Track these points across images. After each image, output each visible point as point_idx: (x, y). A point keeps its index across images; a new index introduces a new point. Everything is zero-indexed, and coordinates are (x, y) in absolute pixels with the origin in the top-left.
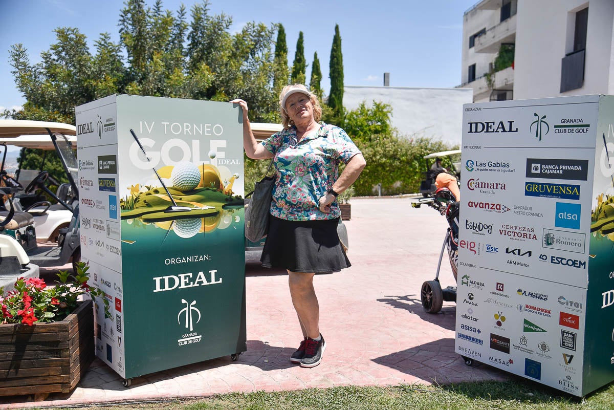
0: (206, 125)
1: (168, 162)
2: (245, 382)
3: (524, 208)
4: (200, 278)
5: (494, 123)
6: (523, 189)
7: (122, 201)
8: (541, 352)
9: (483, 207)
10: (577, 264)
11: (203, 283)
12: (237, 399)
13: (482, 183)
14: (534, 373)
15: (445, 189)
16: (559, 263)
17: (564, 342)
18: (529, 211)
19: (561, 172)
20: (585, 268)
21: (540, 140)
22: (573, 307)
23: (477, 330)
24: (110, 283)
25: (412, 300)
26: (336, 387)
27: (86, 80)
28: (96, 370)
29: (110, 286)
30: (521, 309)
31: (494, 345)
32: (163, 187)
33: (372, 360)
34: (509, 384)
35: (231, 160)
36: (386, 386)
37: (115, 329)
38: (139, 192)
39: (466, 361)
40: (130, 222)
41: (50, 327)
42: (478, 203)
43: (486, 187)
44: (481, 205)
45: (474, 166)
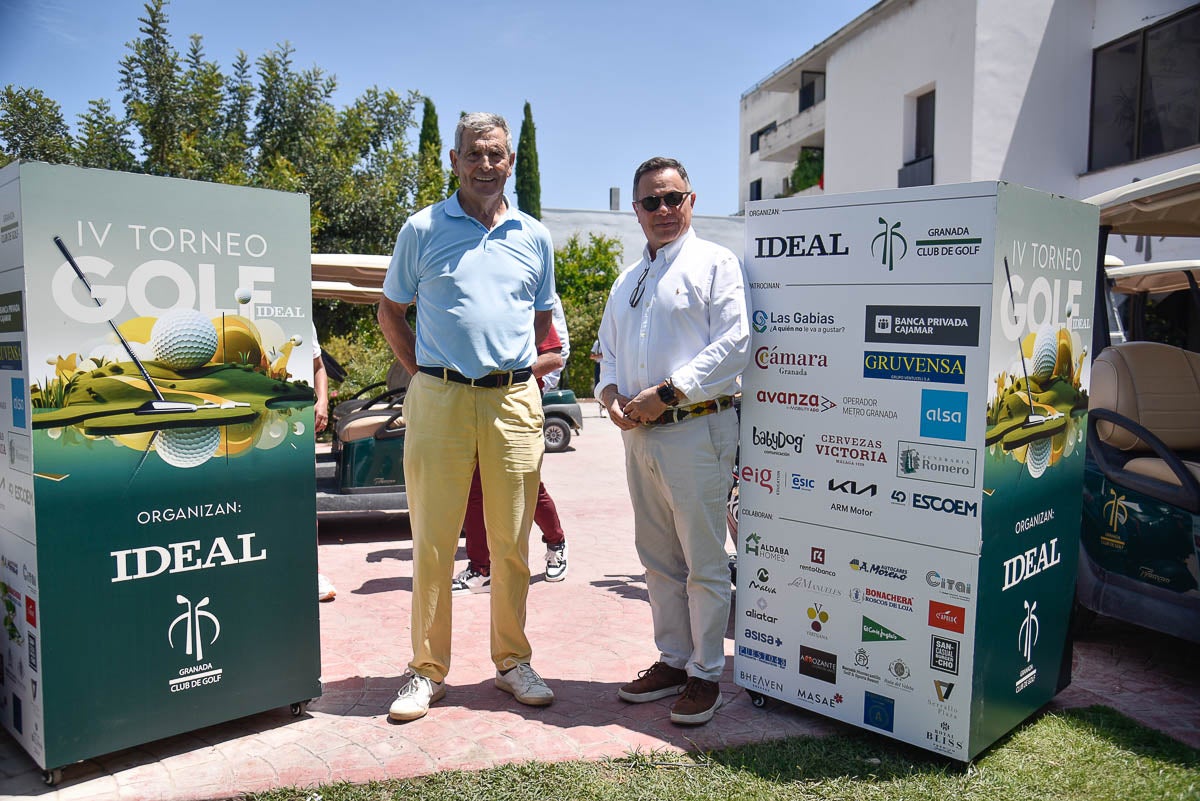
0: (229, 234)
1: (143, 307)
2: (312, 762)
3: (861, 402)
4: (218, 550)
5: (803, 238)
6: (860, 363)
7: (35, 390)
8: (894, 680)
9: (784, 402)
10: (961, 508)
11: (224, 560)
13: (783, 356)
14: (881, 718)
16: (927, 508)
17: (937, 659)
18: (871, 408)
19: (930, 330)
20: (975, 515)
21: (891, 268)
22: (954, 591)
23: (775, 639)
24: (16, 566)
26: (500, 765)
29: (16, 572)
30: (857, 597)
31: (806, 669)
32: (131, 360)
34: (834, 743)
35: (285, 309)
36: (601, 760)
37: (26, 664)
38: (77, 371)
39: (754, 699)
40: (55, 434)
42: (775, 394)
43: (791, 362)
44: (782, 398)
45: (768, 323)
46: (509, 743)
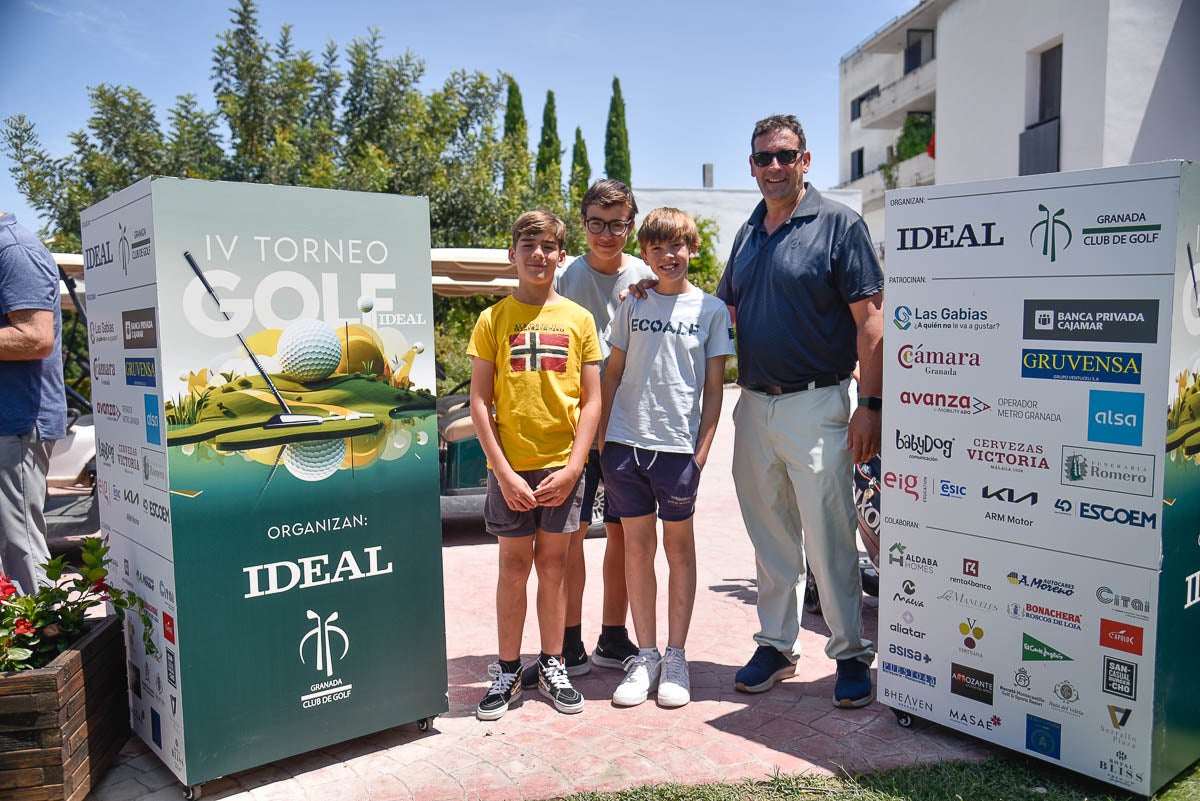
0: (351, 242)
1: (270, 320)
2: (444, 781)
3: (1019, 403)
4: (346, 564)
5: (951, 228)
6: (1017, 363)
7: (169, 407)
8: (1061, 703)
9: (932, 404)
10: (1137, 519)
11: (352, 574)
13: (929, 354)
14: (1045, 744)
16: (1097, 518)
17: (1112, 682)
18: (1030, 410)
19: (1099, 326)
20: (1154, 527)
21: (1053, 259)
22: (1130, 609)
23: (923, 655)
24: (152, 581)
26: (637, 787)
28: (132, 762)
29: (152, 588)
30: (1016, 612)
31: (958, 688)
32: (259, 374)
33: (708, 723)
34: (992, 768)
35: (407, 316)
36: (743, 782)
37: (164, 679)
38: (207, 386)
39: (899, 718)
40: (188, 450)
41: (15, 682)
42: (921, 395)
43: (938, 360)
44: (928, 399)
45: (912, 320)
46: (644, 762)
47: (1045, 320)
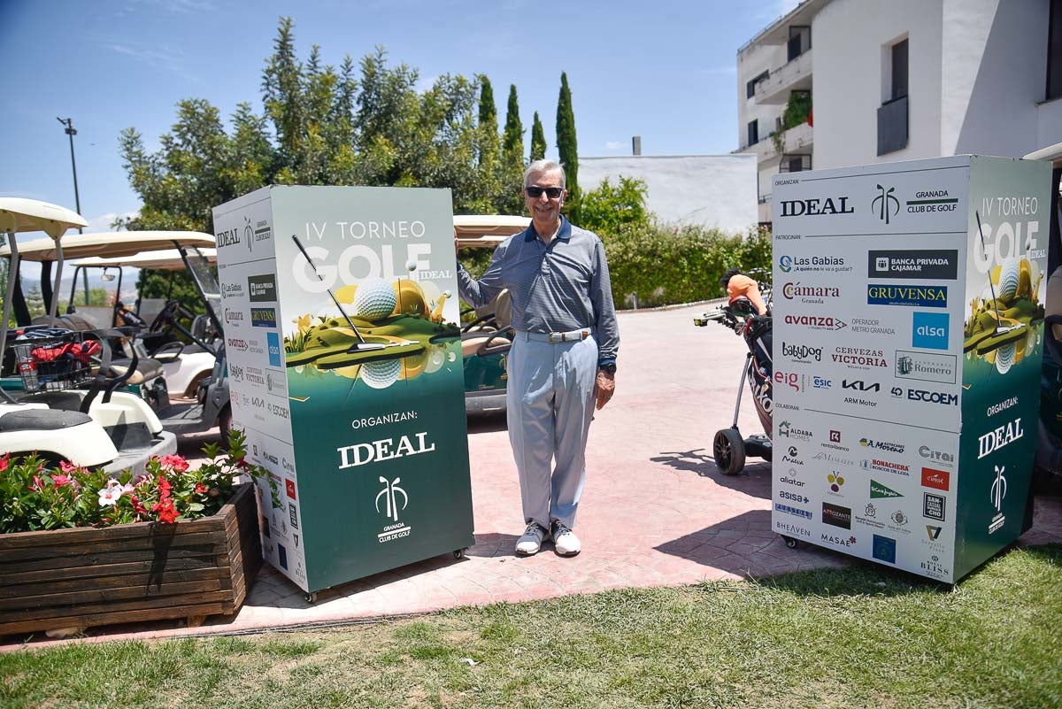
0: (400, 223)
1: (349, 279)
2: (478, 589)
3: (866, 322)
4: (404, 445)
5: (818, 201)
6: (865, 294)
7: (286, 341)
8: (895, 525)
9: (807, 323)
10: (945, 399)
11: (408, 452)
12: (469, 616)
13: (804, 289)
14: (885, 554)
15: (741, 297)
16: (919, 400)
17: (929, 510)
18: (874, 327)
19: (919, 268)
20: (956, 404)
21: (887, 222)
22: (941, 460)
23: (803, 498)
24: (276, 459)
25: (700, 457)
26: (609, 590)
27: (221, 169)
28: (266, 580)
29: (277, 463)
30: (866, 466)
31: (827, 519)
32: (343, 316)
33: (654, 548)
34: (850, 572)
35: (439, 272)
36: (680, 586)
37: (288, 523)
38: (310, 326)
39: (787, 542)
40: (300, 369)
41: (199, 524)
42: (799, 318)
43: (811, 293)
44: (804, 320)
45: (792, 265)
46: (612, 575)
47: (883, 264)
